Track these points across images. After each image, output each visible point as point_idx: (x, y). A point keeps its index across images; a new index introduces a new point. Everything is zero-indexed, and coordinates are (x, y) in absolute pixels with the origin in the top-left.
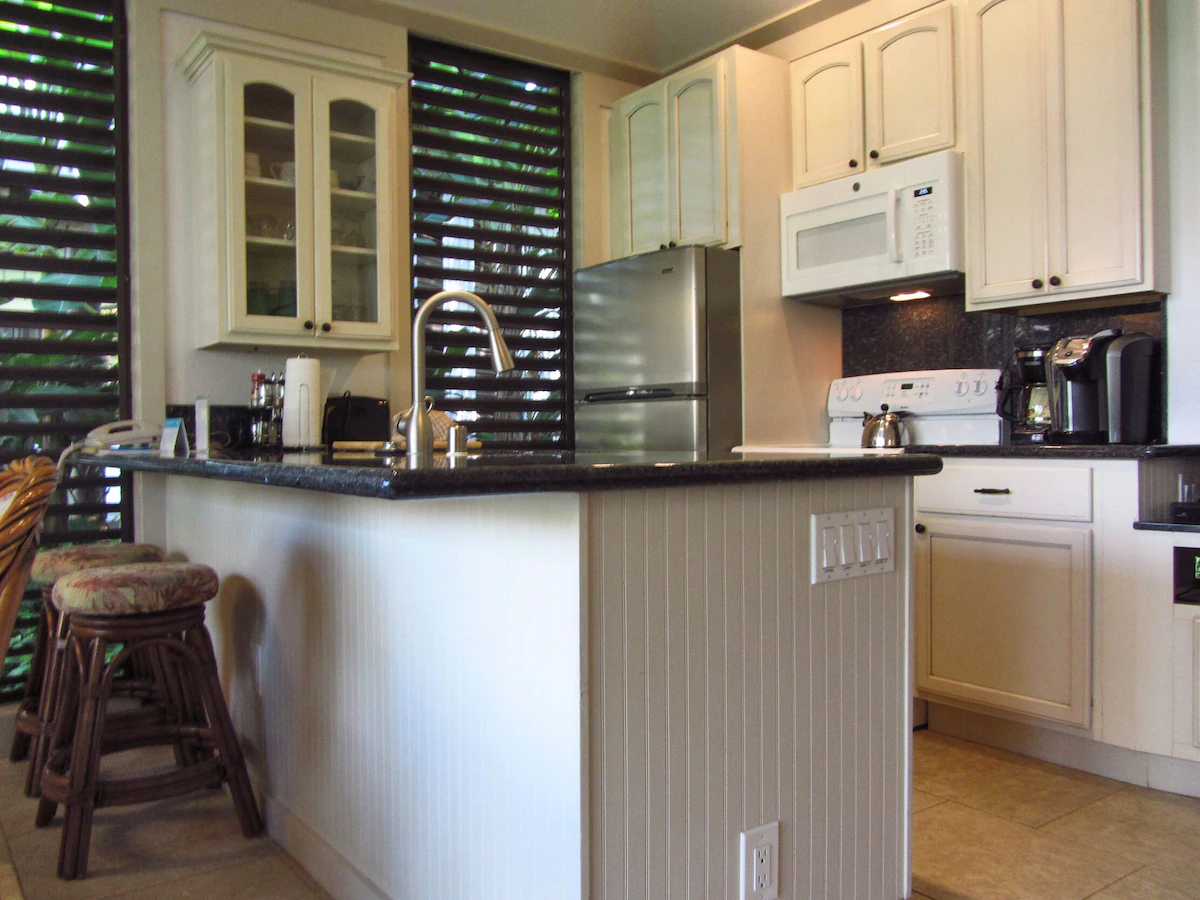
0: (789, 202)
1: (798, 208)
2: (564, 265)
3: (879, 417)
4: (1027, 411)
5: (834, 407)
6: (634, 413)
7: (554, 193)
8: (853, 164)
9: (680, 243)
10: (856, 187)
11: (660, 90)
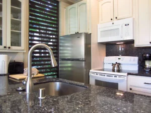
0: (99, 26)
1: (101, 27)
2: (57, 35)
3: (115, 65)
4: (145, 65)
5: (105, 62)
7: (56, 22)
8: (112, 19)
9: (79, 32)
10: (113, 23)
11: (75, 5)
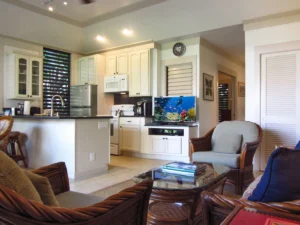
2: (69, 85)
4: (136, 111)
5: (112, 110)
6: (80, 110)
8: (114, 74)
10: (115, 77)
